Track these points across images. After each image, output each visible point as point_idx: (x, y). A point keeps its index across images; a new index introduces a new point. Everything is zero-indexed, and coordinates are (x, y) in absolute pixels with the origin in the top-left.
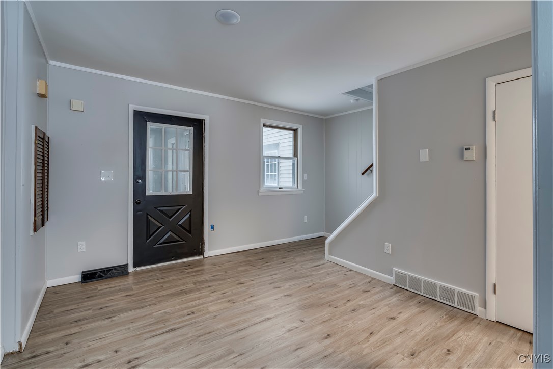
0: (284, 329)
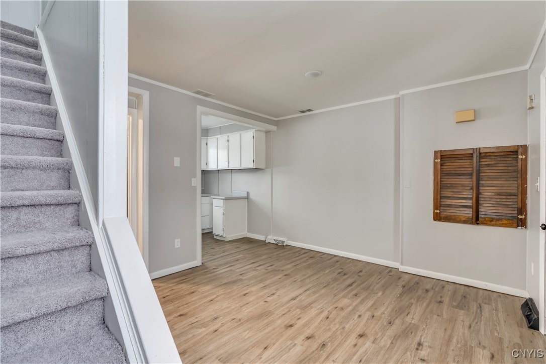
0: (278, 294)
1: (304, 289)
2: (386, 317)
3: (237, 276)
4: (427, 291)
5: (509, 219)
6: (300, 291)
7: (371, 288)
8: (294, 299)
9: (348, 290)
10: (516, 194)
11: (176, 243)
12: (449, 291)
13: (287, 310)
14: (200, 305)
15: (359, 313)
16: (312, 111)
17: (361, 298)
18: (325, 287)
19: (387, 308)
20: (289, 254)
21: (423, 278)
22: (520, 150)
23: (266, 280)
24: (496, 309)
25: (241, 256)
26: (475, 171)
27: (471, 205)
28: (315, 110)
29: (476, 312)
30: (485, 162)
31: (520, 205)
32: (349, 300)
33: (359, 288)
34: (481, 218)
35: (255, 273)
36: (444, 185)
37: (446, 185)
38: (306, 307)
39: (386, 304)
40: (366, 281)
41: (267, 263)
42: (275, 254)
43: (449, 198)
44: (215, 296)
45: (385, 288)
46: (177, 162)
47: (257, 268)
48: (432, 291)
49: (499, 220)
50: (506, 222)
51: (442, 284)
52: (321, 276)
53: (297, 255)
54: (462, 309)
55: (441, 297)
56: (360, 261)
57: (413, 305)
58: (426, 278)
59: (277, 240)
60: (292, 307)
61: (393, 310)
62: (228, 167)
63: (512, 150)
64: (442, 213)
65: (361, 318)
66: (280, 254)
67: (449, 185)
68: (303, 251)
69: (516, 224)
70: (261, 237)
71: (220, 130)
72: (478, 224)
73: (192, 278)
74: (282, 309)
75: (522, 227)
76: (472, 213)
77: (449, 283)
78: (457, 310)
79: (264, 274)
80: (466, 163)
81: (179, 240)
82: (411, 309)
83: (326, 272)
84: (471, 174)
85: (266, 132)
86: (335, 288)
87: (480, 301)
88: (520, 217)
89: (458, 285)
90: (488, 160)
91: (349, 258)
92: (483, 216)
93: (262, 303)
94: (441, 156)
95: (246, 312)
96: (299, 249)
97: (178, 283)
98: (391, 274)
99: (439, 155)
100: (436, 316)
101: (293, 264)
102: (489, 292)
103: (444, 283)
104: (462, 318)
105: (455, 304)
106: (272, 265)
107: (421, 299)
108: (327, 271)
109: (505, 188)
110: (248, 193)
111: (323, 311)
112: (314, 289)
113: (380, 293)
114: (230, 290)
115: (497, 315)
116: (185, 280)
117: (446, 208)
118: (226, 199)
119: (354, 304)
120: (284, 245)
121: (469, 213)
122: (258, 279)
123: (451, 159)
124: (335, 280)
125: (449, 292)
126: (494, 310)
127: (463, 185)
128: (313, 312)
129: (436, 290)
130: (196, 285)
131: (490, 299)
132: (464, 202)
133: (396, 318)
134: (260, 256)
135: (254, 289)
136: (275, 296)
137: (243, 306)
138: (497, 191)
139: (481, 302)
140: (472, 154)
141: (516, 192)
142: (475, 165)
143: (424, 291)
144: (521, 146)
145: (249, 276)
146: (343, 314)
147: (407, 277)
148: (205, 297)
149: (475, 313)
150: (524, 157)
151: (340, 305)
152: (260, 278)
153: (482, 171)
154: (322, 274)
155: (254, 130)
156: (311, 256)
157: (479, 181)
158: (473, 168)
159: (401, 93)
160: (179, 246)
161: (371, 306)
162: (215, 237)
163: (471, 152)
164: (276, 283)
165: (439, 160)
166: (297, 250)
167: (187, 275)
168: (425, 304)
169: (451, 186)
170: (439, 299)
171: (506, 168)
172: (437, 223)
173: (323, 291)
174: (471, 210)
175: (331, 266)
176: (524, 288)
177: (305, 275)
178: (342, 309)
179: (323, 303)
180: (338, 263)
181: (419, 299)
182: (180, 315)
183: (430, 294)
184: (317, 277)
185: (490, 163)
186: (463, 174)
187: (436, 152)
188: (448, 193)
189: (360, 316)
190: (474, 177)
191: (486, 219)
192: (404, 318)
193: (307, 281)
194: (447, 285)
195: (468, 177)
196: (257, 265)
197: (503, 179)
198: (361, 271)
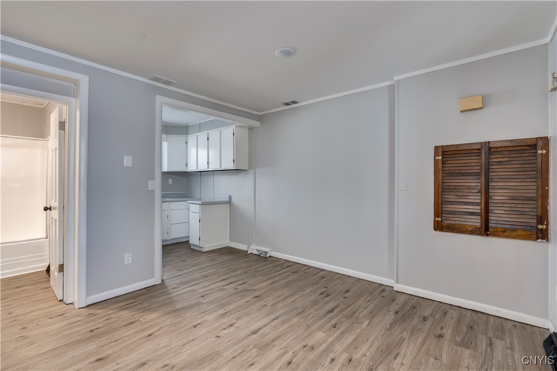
1: (273, 317)
2: (367, 362)
3: (197, 298)
4: (425, 319)
5: (526, 230)
6: (266, 320)
7: (356, 315)
8: (255, 332)
9: (327, 318)
10: (535, 199)
11: (126, 259)
12: (452, 318)
13: (239, 351)
14: (131, 343)
15: (332, 355)
16: (297, 103)
17: (340, 331)
18: (299, 314)
19: (370, 347)
20: (269, 268)
21: (421, 300)
22: (540, 143)
23: (229, 304)
24: (512, 348)
25: (213, 270)
26: (483, 170)
27: (479, 211)
28: (301, 102)
29: (486, 352)
30: (495, 159)
31: (540, 213)
32: (325, 334)
33: (341, 315)
34: (492, 227)
35: (220, 294)
36: (446, 187)
37: (448, 187)
38: (267, 345)
39: (371, 339)
40: (351, 305)
41: (239, 280)
42: (253, 268)
43: (453, 203)
44: (158, 328)
45: (372, 315)
46: (127, 161)
47: (225, 287)
48: (432, 319)
49: (513, 230)
50: (523, 233)
51: (444, 309)
52: (299, 298)
53: (279, 268)
54: (467, 347)
55: (442, 328)
56: (350, 277)
57: (405, 341)
58: (425, 300)
59: (260, 251)
60: (248, 346)
61: (378, 349)
62: (208, 168)
63: (529, 144)
64: (444, 222)
65: (334, 363)
66: (258, 267)
67: (452, 188)
68: (287, 264)
69: (535, 236)
70: (243, 247)
71: (200, 127)
72: (487, 235)
73: (142, 301)
74: (234, 349)
75: (542, 239)
76: (480, 221)
77: (453, 307)
78: (461, 348)
79: (231, 295)
80: (473, 160)
81: (130, 254)
82: (402, 347)
83: (305, 293)
84: (479, 174)
85: (249, 129)
86: (311, 316)
87: (490, 335)
88: (540, 227)
89: (464, 310)
90: (500, 156)
91: (338, 273)
92: (494, 225)
93: (213, 339)
94: (443, 152)
95: (186, 353)
96: (283, 261)
97: (122, 309)
98: (384, 294)
99: (440, 150)
100: (433, 359)
101: (270, 281)
102: (501, 319)
103: (447, 307)
104: (467, 363)
105: (459, 339)
106: (244, 283)
107: (416, 331)
108: (308, 291)
109: (520, 191)
110: (230, 197)
111: (286, 352)
112: (284, 318)
113: (366, 323)
114: (180, 319)
115: (513, 357)
116: (131, 305)
117: (449, 216)
118: (203, 204)
119: (330, 340)
120: (267, 256)
121: (476, 221)
122: (221, 302)
123: (454, 156)
124: (315, 303)
125: (453, 320)
126: (508, 348)
127: (469, 188)
128: (274, 353)
129: (436, 317)
130: (141, 311)
131: (503, 331)
132: (470, 208)
133: (380, 363)
134: (234, 271)
135: (210, 317)
136: (232, 329)
137: (186, 344)
138: (511, 194)
139: (492, 337)
140: (480, 149)
141: (535, 195)
142: (483, 162)
143: (422, 318)
144: (541, 138)
145: (211, 299)
146: (312, 356)
147: (402, 299)
148: (145, 330)
149: (484, 353)
150: (544, 152)
151: (311, 342)
152: (223, 302)
153: (492, 170)
154: (301, 295)
155: (234, 126)
156: (294, 270)
157: (489, 182)
158: (481, 166)
159: (396, 78)
160: (130, 262)
161: (350, 345)
162: (192, 247)
163: (479, 147)
164: (241, 309)
165: (440, 158)
166: (280, 263)
167: (137, 297)
168: (420, 340)
169: (455, 189)
170: (439, 332)
171: (522, 166)
172: (438, 233)
173: (295, 320)
174: (479, 217)
175: (314, 284)
176: (546, 317)
177: (279, 297)
178: (312, 348)
179: (290, 340)
180: (324, 280)
181: (414, 331)
182: (98, 360)
183: (429, 323)
184: (293, 299)
185: (502, 160)
186: (469, 174)
187: (436, 148)
188: (451, 197)
189: (333, 360)
190: (483, 178)
191: (498, 229)
192: (390, 363)
193: (280, 305)
194: (450, 310)
195: (476, 177)
196: (227, 283)
197: (518, 180)
198: (348, 291)
